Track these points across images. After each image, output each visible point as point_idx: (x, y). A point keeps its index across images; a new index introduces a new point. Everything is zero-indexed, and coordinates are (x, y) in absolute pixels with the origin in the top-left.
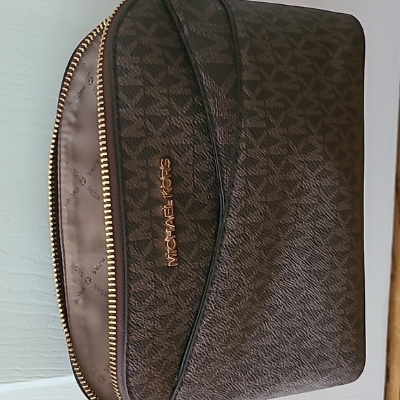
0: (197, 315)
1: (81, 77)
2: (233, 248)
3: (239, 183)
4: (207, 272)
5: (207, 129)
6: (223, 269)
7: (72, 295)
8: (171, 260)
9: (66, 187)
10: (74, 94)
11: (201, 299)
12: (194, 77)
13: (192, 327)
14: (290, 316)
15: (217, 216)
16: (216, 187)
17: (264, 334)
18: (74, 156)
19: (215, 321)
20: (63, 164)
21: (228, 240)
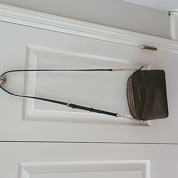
0: (144, 106)
1: (129, 81)
2: (147, 98)
3: (147, 91)
4: (145, 101)
5: (143, 85)
6: (146, 101)
7: (130, 105)
8: (140, 99)
9: (128, 93)
10: (129, 83)
11: (144, 104)
12: (142, 80)
13: (143, 107)
14: (156, 107)
15: (145, 95)
16: (145, 92)
17: (153, 110)
18: (129, 90)
19: (146, 107)
20: (128, 90)
21: (146, 97)
